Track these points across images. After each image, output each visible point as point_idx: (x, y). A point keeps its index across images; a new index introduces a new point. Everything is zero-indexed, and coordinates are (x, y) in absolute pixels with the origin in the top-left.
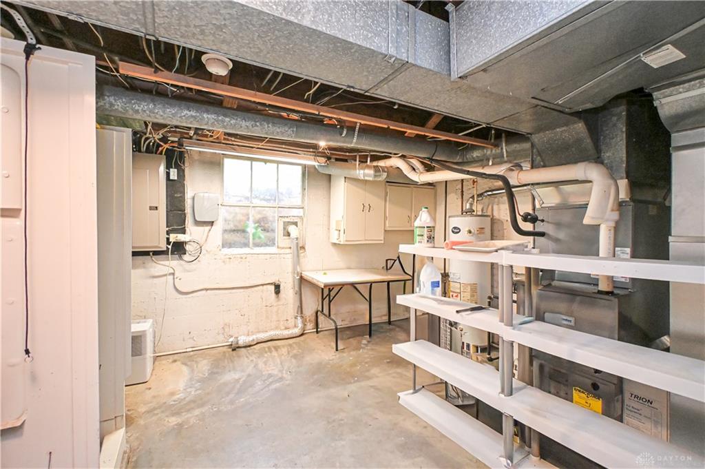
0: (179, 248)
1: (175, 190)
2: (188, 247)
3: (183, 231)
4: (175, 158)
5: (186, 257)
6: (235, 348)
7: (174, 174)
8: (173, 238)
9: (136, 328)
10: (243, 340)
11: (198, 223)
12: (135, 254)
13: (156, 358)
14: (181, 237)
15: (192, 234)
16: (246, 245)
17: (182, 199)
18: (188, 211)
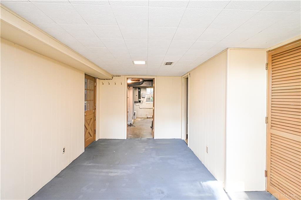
0: (140, 101)
1: (139, 92)
2: (141, 101)
3: (140, 99)
4: (139, 88)
5: (141, 103)
6: (148, 118)
7: (139, 90)
8: (139, 100)
9: (135, 112)
10: (149, 117)
11: (142, 98)
12: (135, 102)
13: (137, 118)
14: (140, 100)
15: (142, 99)
16: (150, 101)
17: (140, 94)
18: (141, 96)
